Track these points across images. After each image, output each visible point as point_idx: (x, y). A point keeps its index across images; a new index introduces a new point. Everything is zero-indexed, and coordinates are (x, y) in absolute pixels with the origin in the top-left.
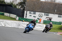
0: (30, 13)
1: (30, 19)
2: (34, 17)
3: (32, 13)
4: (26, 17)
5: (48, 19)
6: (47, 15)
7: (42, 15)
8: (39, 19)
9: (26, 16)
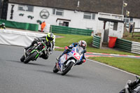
2: (29, 17)
3: (25, 8)
4: (11, 18)
9: (12, 15)
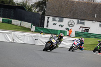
0: (54, 20)
1: (54, 30)
2: (60, 26)
3: (57, 19)
4: (47, 26)
5: (84, 29)
6: (81, 23)
7: (73, 23)
8: (68, 30)
9: (48, 24)
